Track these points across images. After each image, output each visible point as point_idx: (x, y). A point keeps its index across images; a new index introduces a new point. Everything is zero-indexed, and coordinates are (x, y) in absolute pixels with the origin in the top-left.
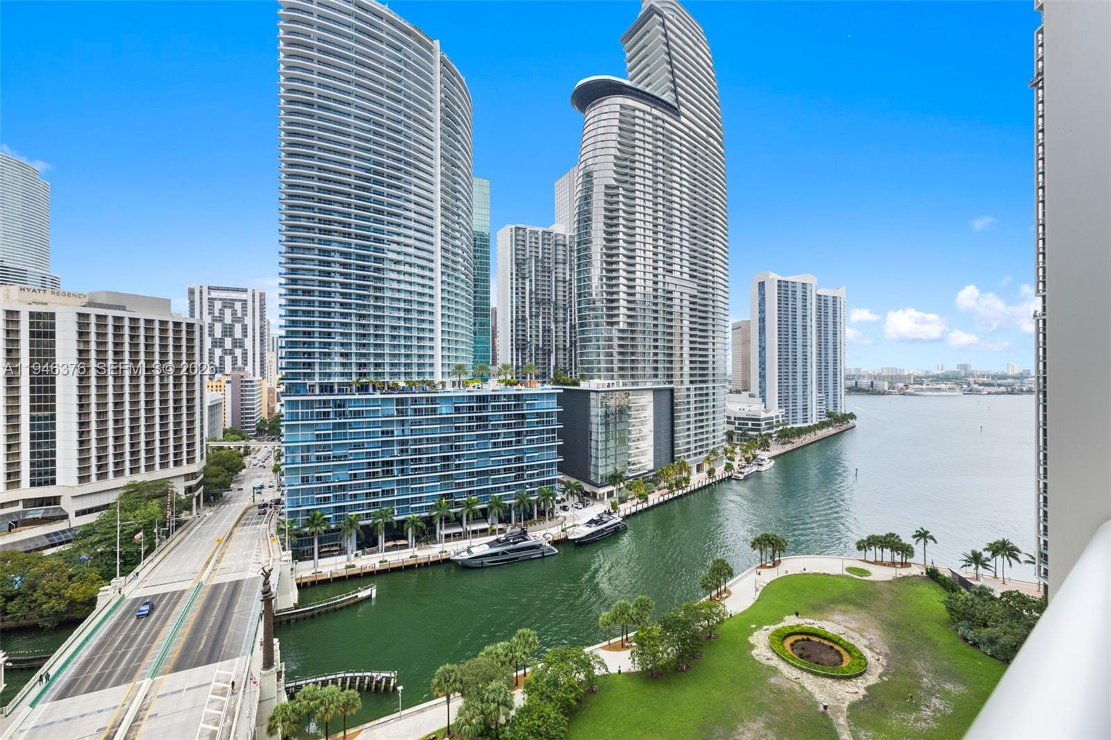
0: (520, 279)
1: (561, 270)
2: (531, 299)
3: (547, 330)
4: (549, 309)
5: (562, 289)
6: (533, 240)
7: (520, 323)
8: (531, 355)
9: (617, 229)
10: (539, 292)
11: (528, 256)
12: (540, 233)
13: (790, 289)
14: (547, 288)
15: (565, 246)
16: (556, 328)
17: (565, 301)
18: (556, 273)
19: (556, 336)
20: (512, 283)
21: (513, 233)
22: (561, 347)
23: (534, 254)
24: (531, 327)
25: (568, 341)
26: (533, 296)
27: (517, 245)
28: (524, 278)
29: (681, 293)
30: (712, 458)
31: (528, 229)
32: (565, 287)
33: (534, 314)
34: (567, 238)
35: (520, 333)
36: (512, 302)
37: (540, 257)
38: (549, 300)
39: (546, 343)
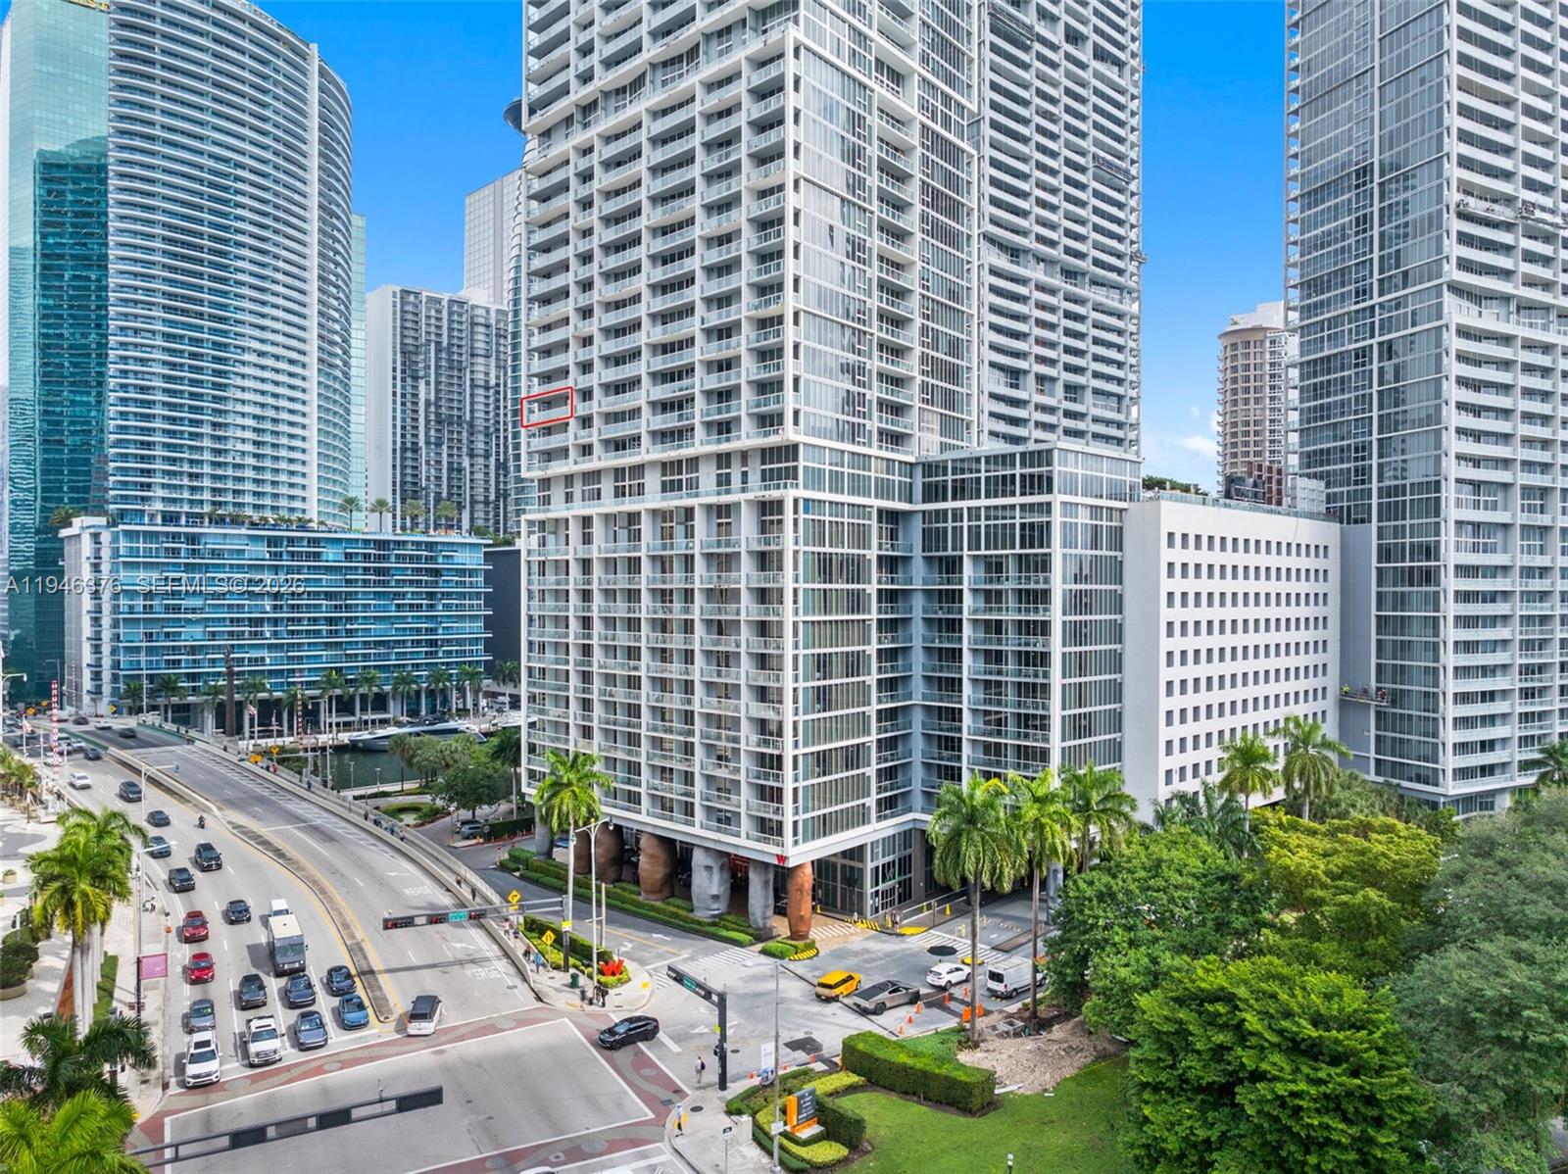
0: (409, 380)
1: (481, 368)
2: (428, 414)
3: (455, 469)
4: (459, 433)
5: (481, 399)
6: (433, 313)
7: (409, 454)
10: (443, 402)
11: (423, 340)
12: (445, 303)
14: (455, 397)
15: (488, 326)
16: (472, 465)
17: (487, 420)
18: (472, 372)
19: (472, 480)
20: (394, 386)
21: (398, 300)
22: (481, 498)
23: (433, 337)
24: (428, 463)
25: (492, 490)
26: (432, 409)
27: (403, 320)
28: (415, 378)
31: (425, 294)
32: (487, 397)
33: (433, 440)
34: (493, 314)
35: (409, 471)
36: (394, 418)
37: (445, 343)
38: (459, 417)
39: (455, 490)
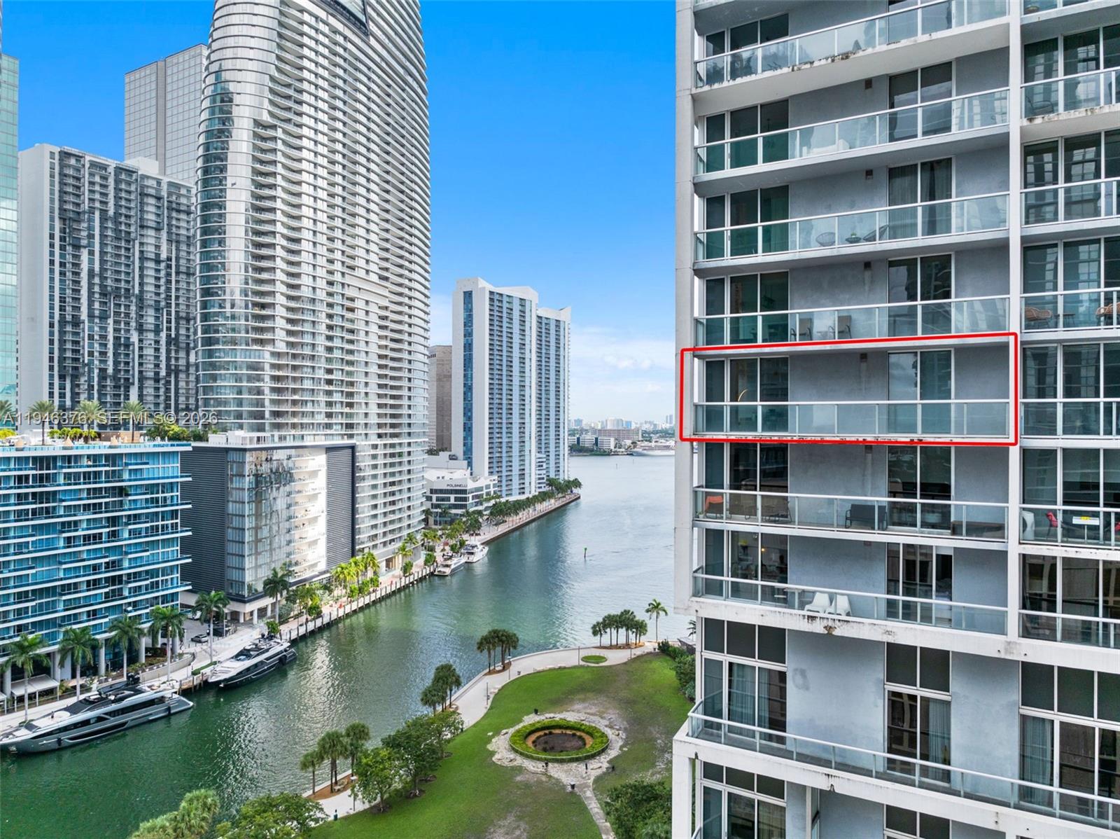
0: (69, 249)
1: (152, 241)
2: (91, 285)
3: (122, 345)
4: (127, 307)
5: (152, 273)
6: (97, 179)
7: (69, 328)
8: (91, 387)
9: (272, 193)
10: (108, 275)
11: (86, 206)
12: (111, 170)
13: (505, 305)
14: (123, 268)
15: (159, 198)
16: (141, 341)
17: (158, 294)
18: (142, 244)
19: (141, 356)
20: (52, 254)
21: (56, 162)
22: (151, 374)
23: (97, 205)
24: (91, 337)
25: (163, 365)
26: (97, 280)
27: (62, 183)
28: (77, 247)
29: (367, 302)
30: (409, 547)
31: (88, 158)
32: (158, 271)
33: (97, 313)
34: (164, 187)
35: (69, 346)
36: (52, 288)
37: (111, 212)
38: (127, 290)
39: (122, 367)
